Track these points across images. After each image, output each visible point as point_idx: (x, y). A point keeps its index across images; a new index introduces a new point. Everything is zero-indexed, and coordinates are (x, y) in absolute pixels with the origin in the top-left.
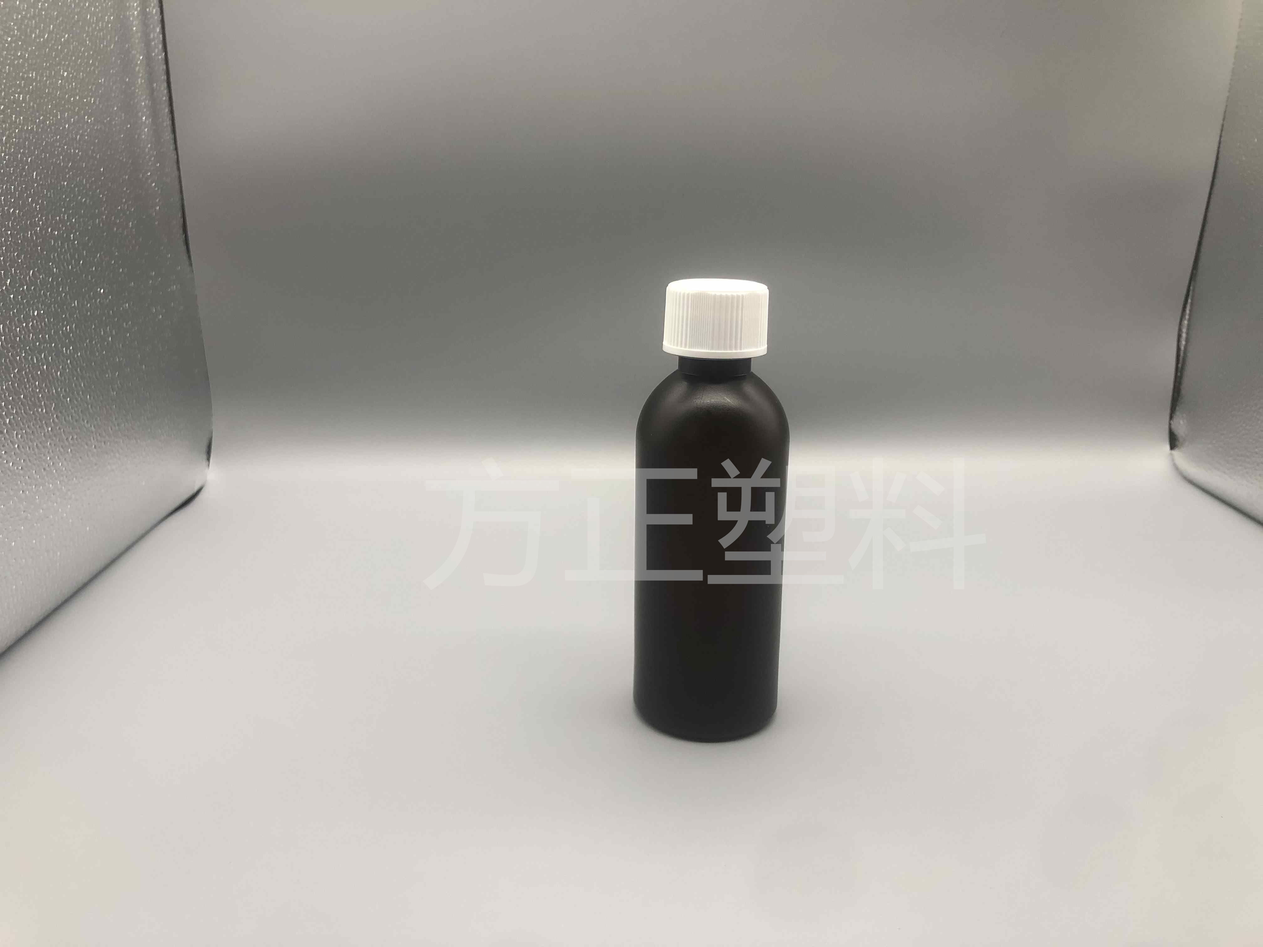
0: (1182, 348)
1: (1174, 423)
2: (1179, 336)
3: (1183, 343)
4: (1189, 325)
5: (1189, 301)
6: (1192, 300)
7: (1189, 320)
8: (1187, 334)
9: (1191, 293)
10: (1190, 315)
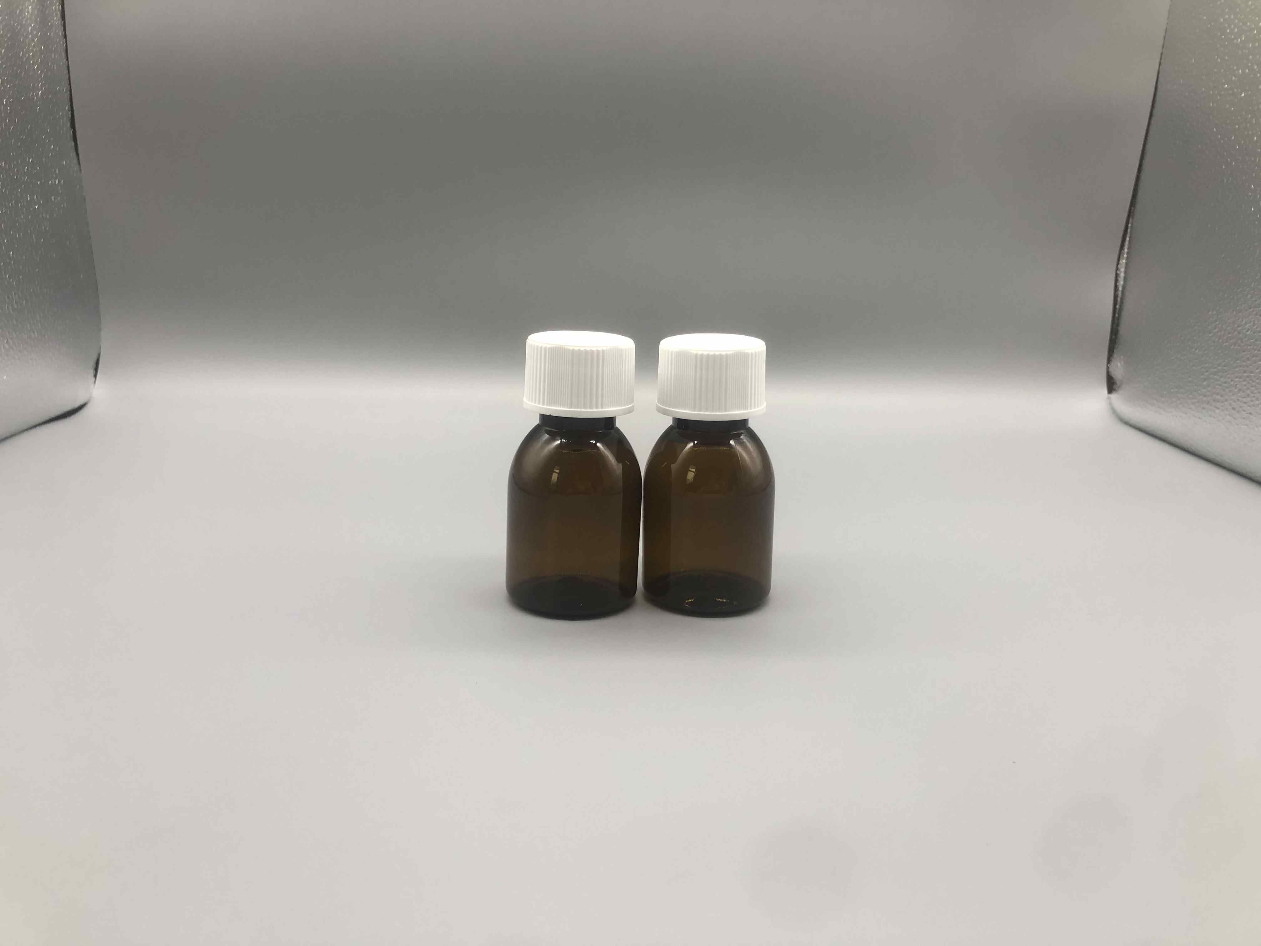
0: (1120, 289)
1: (1112, 366)
2: (1117, 276)
3: (1121, 282)
4: (1127, 264)
5: (1128, 239)
6: (1130, 237)
7: (1127, 258)
8: (1125, 272)
9: (1129, 230)
10: (1128, 253)
